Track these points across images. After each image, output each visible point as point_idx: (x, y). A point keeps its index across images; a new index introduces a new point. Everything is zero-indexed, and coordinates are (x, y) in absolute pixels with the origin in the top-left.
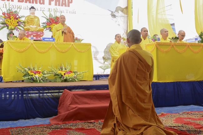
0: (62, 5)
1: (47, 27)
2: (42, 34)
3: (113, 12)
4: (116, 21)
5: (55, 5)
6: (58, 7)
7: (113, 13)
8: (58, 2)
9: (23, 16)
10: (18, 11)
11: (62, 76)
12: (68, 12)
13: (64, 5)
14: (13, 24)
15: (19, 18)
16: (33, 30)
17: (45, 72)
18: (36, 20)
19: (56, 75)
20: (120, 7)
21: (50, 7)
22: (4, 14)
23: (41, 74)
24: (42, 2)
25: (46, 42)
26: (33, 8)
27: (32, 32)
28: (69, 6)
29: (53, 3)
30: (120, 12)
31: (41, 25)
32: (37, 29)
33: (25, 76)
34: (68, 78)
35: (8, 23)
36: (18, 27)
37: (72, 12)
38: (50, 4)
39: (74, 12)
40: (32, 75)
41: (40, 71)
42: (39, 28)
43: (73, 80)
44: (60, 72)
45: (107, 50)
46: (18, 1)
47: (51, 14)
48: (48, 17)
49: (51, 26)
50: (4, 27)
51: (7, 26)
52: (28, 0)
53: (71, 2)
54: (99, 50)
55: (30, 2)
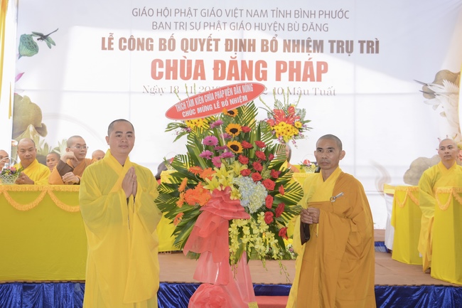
0: (305, 80)
3: (426, 85)
4: (437, 106)
5: (290, 80)
6: (295, 84)
7: (429, 87)
8: (295, 74)
12: (318, 92)
13: (309, 79)
20: (448, 72)
21: (278, 85)
24: (261, 76)
28: (319, 79)
29: (285, 76)
30: (446, 82)
37: (326, 93)
38: (278, 78)
39: (333, 93)
45: (411, 174)
46: (215, 79)
47: (277, 101)
48: (272, 108)
49: (275, 128)
50: (182, 134)
51: (188, 132)
52: (233, 75)
53: (326, 70)
54: (391, 173)
55: (237, 79)
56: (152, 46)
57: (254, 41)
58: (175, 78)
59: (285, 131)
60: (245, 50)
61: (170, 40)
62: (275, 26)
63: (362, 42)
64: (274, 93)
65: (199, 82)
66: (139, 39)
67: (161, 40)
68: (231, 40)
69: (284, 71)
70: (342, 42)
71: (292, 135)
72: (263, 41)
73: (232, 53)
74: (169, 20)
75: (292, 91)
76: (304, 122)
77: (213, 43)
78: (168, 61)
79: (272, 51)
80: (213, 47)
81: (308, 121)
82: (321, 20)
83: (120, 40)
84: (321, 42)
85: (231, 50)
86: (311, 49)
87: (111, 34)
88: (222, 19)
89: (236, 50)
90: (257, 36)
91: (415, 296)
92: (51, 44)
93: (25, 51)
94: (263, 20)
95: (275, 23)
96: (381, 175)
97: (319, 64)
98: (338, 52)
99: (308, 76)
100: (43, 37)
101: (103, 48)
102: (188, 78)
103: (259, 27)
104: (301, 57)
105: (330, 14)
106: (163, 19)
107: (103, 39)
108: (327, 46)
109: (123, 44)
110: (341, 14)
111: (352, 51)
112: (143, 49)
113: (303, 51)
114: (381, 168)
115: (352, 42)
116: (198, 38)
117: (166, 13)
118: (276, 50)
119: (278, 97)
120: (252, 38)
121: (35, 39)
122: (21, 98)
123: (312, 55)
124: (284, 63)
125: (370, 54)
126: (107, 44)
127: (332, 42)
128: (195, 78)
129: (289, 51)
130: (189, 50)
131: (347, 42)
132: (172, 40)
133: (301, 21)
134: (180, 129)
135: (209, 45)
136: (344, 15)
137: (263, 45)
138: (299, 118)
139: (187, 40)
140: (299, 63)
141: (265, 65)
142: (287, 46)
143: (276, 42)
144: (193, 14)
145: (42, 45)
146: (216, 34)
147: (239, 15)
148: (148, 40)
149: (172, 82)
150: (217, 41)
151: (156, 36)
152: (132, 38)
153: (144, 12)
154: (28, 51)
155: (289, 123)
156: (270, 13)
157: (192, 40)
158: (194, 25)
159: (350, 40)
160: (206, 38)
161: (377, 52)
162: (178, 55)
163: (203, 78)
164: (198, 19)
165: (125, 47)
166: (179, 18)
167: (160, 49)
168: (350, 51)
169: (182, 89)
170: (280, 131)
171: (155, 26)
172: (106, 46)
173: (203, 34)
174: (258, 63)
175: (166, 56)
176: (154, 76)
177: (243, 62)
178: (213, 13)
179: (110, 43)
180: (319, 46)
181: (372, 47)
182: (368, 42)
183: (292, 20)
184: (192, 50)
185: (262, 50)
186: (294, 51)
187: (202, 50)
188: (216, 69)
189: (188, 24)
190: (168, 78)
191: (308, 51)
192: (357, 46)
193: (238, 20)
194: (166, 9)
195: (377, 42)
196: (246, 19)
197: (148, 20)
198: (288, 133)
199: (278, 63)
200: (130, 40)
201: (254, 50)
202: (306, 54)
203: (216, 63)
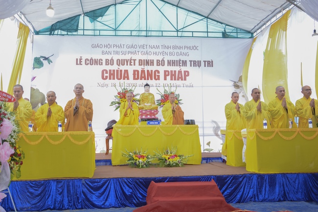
0: (178, 80)
1: (161, 104)
2: (156, 112)
3: (235, 82)
4: (240, 92)
5: (171, 80)
6: (173, 82)
7: (237, 83)
8: (173, 77)
9: (138, 94)
10: (133, 89)
11: (166, 160)
12: (185, 85)
15: (134, 96)
17: (149, 157)
18: (151, 97)
19: (160, 159)
21: (165, 82)
22: (119, 93)
23: (145, 158)
24: (157, 78)
25: (150, 126)
26: (147, 85)
27: (146, 110)
28: (185, 79)
29: (169, 78)
31: (156, 102)
32: (151, 107)
33: (129, 160)
34: (171, 163)
37: (189, 86)
38: (165, 79)
39: (192, 86)
40: (136, 160)
41: (144, 155)
43: (177, 165)
44: (164, 156)
46: (134, 79)
47: (165, 90)
48: (163, 94)
50: (119, 107)
52: (143, 77)
53: (188, 75)
54: (220, 125)
55: (145, 79)
56: (102, 63)
57: (153, 60)
58: (114, 79)
60: (149, 65)
61: (111, 60)
62: (163, 53)
63: (205, 62)
64: (164, 87)
65: (126, 81)
66: (95, 59)
67: (106, 60)
68: (142, 60)
69: (168, 75)
70: (196, 61)
72: (157, 60)
73: (142, 67)
74: (110, 50)
75: (172, 85)
76: (179, 101)
77: (133, 61)
78: (110, 71)
79: (162, 65)
80: (132, 64)
81: (181, 100)
82: (185, 51)
83: (86, 60)
84: (186, 61)
85: (142, 65)
86: (181, 64)
87: (81, 57)
88: (137, 50)
89: (144, 65)
90: (155, 58)
91: (241, 179)
92: (50, 62)
93: (36, 65)
94: (157, 50)
95: (163, 52)
96: (216, 126)
97: (185, 72)
98: (194, 66)
99: (180, 78)
100: (46, 59)
101: (77, 64)
102: (120, 79)
103: (155, 53)
104: (176, 69)
105: (189, 48)
106: (107, 50)
107: (77, 59)
108: (188, 63)
109: (87, 62)
110: (194, 48)
111: (200, 66)
112: (97, 65)
113: (177, 66)
114: (215, 122)
115: (200, 61)
116: (125, 59)
117: (109, 46)
118: (164, 65)
119: (166, 88)
120: (152, 59)
121: (42, 59)
122: (34, 89)
123: (181, 67)
124: (168, 71)
125: (209, 67)
126: (79, 62)
127: (191, 61)
128: (124, 79)
129: (170, 66)
130: (121, 65)
131: (198, 61)
132: (112, 60)
133: (176, 51)
134: (117, 105)
135: (131, 62)
136: (196, 48)
137: (157, 63)
139: (120, 60)
140: (175, 71)
141: (159, 72)
142: (169, 63)
143: (164, 61)
144: (123, 47)
145: (45, 62)
146: (134, 57)
147: (145, 48)
148: (100, 60)
149: (112, 81)
150: (135, 60)
151: (104, 57)
152: (92, 59)
153: (98, 46)
154: (38, 66)
156: (160, 47)
157: (122, 60)
158: (123, 52)
159: (199, 60)
160: (129, 59)
161: (212, 66)
162: (115, 67)
163: (128, 79)
164: (125, 49)
165: (88, 63)
166: (115, 49)
167: (106, 65)
168: (199, 66)
169: (118, 84)
171: (103, 53)
172: (79, 63)
173: (128, 57)
174: (155, 71)
175: (109, 68)
176: (103, 78)
177: (148, 71)
178: (132, 47)
179: (80, 62)
180: (184, 63)
181: (210, 64)
182: (208, 61)
183: (171, 50)
184: (122, 65)
185: (157, 65)
186: (172, 66)
187: (127, 65)
188: (134, 74)
189: (120, 52)
190: (110, 79)
191: (180, 66)
192: (203, 64)
193: (145, 50)
194: (109, 44)
195: (212, 62)
196: (149, 50)
197: (100, 50)
199: (165, 71)
200: (91, 60)
201: (153, 65)
202: (178, 67)
203: (134, 71)
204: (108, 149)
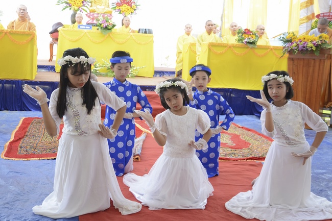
1: (116, 8)
2: (109, 16)
14: (76, 3)
16: (99, 12)
17: (97, 65)
19: (108, 68)
32: (105, 11)
35: (72, 3)
36: (83, 7)
42: (107, 10)
49: (121, 8)
50: (66, 7)
51: (70, 6)
59: (126, 10)
71: (130, 12)
76: (137, 6)
81: (139, 5)
134: (65, 5)
138: (134, 3)
155: (129, 5)
170: (123, 10)
198: (128, 11)
204: (52, 56)
